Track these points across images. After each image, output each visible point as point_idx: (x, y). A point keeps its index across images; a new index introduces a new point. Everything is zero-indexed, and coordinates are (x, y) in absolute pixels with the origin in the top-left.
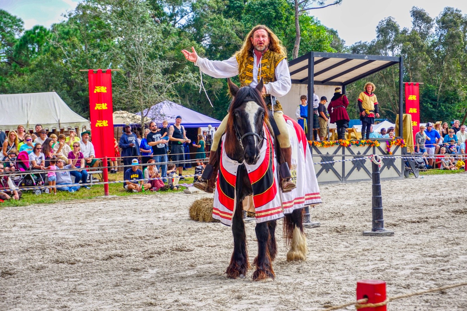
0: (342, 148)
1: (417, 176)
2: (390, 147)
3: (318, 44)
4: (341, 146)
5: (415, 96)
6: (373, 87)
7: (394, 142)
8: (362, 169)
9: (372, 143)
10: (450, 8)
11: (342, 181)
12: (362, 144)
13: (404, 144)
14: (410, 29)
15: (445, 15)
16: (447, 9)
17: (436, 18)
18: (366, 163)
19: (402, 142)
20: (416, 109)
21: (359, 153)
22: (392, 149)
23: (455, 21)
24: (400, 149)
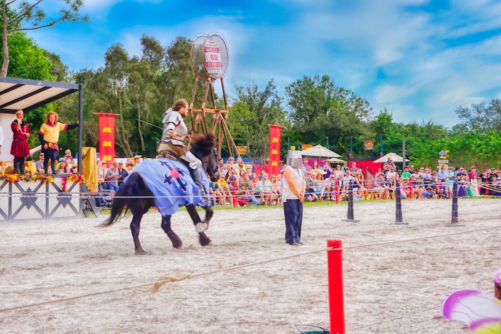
0: (8, 184)
1: (97, 216)
2: (65, 183)
3: (35, 71)
4: (7, 181)
5: (110, 128)
6: (56, 117)
7: (71, 178)
8: (32, 208)
9: (45, 179)
10: (182, 38)
11: (8, 220)
12: (33, 180)
13: (83, 180)
14: (140, 58)
15: (176, 45)
16: (179, 38)
17: (167, 48)
18: (37, 200)
19: (80, 178)
20: (111, 142)
21: (29, 190)
22: (68, 186)
23: (186, 52)
24: (78, 186)
